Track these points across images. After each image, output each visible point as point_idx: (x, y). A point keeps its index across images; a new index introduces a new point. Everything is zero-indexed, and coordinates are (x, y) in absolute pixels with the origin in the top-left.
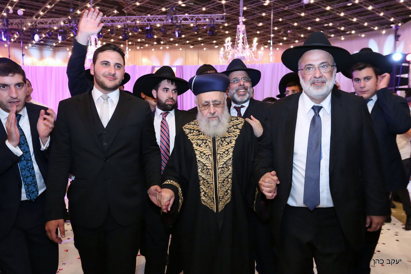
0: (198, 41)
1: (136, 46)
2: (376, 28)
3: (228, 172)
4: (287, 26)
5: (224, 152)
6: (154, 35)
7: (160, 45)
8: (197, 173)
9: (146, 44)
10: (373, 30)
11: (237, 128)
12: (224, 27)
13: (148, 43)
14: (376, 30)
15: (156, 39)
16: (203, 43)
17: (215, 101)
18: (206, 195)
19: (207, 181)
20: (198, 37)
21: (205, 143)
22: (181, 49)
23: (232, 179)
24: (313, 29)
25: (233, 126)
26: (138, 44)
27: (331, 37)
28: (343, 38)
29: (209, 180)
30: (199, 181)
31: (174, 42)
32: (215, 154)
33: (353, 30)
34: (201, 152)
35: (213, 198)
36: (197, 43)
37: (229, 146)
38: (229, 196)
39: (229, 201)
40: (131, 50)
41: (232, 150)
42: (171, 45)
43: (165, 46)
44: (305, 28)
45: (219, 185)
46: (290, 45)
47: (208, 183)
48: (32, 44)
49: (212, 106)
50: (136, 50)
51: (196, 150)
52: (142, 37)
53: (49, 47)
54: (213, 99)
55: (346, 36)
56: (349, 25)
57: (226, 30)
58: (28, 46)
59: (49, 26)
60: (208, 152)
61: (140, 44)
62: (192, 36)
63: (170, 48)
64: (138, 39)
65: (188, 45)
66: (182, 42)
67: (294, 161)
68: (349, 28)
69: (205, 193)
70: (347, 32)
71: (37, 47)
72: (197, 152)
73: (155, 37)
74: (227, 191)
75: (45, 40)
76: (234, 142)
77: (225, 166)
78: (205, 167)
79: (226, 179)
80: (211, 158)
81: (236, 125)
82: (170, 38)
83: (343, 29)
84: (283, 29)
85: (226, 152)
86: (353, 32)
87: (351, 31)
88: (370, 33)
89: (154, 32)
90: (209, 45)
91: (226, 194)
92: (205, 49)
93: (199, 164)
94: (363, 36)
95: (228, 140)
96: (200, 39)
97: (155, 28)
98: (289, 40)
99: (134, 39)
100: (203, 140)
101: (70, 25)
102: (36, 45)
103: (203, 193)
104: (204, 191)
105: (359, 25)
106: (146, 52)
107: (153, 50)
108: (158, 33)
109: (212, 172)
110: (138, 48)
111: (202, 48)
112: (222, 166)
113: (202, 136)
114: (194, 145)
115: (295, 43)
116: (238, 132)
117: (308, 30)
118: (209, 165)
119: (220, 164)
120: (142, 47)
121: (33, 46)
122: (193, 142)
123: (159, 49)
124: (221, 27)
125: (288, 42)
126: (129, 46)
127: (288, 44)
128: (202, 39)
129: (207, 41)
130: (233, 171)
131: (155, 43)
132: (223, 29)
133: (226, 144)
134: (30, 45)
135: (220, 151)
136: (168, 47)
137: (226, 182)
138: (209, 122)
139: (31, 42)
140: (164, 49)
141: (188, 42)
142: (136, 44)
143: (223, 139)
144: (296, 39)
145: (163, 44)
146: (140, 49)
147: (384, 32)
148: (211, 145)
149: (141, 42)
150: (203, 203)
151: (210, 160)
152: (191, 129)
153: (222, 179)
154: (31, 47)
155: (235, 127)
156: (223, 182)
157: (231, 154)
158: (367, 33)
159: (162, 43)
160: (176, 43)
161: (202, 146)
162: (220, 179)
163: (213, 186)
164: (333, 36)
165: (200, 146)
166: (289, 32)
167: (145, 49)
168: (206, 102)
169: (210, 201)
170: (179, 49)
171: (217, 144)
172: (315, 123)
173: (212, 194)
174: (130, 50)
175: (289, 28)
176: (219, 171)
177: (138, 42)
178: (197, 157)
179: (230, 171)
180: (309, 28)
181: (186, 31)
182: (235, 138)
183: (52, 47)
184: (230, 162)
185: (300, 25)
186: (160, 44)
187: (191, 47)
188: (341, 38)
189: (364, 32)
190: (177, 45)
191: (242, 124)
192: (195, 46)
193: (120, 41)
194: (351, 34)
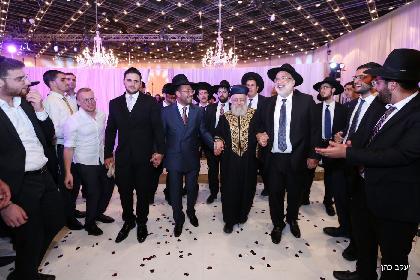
0: (181, 57)
1: (137, 60)
2: (302, 50)
3: (246, 135)
4: (244, 46)
5: (244, 125)
6: (150, 51)
7: (154, 60)
8: (231, 135)
9: (144, 58)
10: (300, 51)
11: (252, 113)
12: (200, 46)
13: (145, 58)
14: (302, 51)
15: (152, 54)
16: (184, 58)
17: (241, 98)
18: (235, 147)
19: (235, 140)
20: (182, 54)
21: (235, 121)
22: (169, 62)
23: (248, 139)
24: (261, 50)
25: (250, 112)
26: (138, 58)
27: (272, 55)
28: (279, 57)
29: (236, 139)
30: (232, 140)
31: (165, 57)
32: (240, 126)
33: (287, 50)
34: (233, 125)
35: (238, 148)
36: (181, 58)
37: (247, 122)
38: (246, 147)
39: (246, 150)
40: (134, 63)
41: (249, 124)
42: (162, 59)
43: (157, 60)
44: (256, 48)
45: (241, 142)
46: (244, 61)
47: (236, 141)
48: (57, 56)
49: (239, 100)
50: (137, 62)
51: (230, 124)
52: (141, 53)
53: (71, 59)
54: (240, 98)
55: (282, 55)
56: (285, 47)
57: (201, 49)
58: (55, 58)
59: (67, 40)
60: (236, 125)
61: (140, 58)
62: (177, 52)
63: (161, 62)
64: (138, 54)
65: (174, 60)
66: (170, 57)
67: (274, 128)
68: (285, 49)
69: (235, 146)
70: (283, 52)
71: (62, 59)
72: (230, 125)
73: (151, 53)
74: (245, 145)
75: (67, 53)
76: (250, 120)
77: (245, 132)
78: (235, 133)
79: (245, 139)
80: (238, 128)
81: (251, 112)
82: (162, 54)
83: (280, 49)
84: (241, 49)
85: (246, 125)
86: (287, 52)
87: (286, 51)
88: (297, 53)
89: (150, 50)
90: (189, 60)
91: (245, 146)
92: (186, 62)
93: (231, 131)
94: (293, 55)
95: (247, 119)
96: (182, 55)
97: (151, 46)
98: (244, 57)
99: (135, 54)
100: (234, 119)
101: (84, 39)
102: (61, 58)
103: (233, 146)
104: (234, 145)
105: (291, 47)
106: (144, 64)
107: (149, 62)
108: (153, 50)
109: (238, 135)
110: (138, 61)
111: (184, 62)
112: (243, 132)
113: (233, 117)
114: (229, 122)
115: (248, 59)
116: (252, 115)
117: (258, 50)
118: (237, 131)
119: (242, 131)
120: (142, 60)
121: (59, 58)
122: (228, 120)
123: (154, 62)
124: (198, 46)
125: (242, 59)
126: (132, 60)
127: (243, 60)
128: (184, 55)
129: (187, 57)
130: (249, 135)
131: (151, 58)
132: (199, 48)
133: (246, 121)
134: (56, 57)
135: (242, 124)
136: (160, 61)
137: (245, 140)
138: (236, 108)
139: (57, 55)
140: (157, 62)
141: (174, 57)
142: (137, 58)
143: (244, 119)
144: (248, 57)
145: (157, 59)
146: (140, 62)
147: (306, 53)
148: (238, 121)
149: (141, 57)
150: (233, 151)
151: (237, 129)
152: (228, 114)
153: (243, 138)
154: (58, 59)
155: (251, 113)
156: (244, 140)
157: (248, 126)
158: (295, 53)
159: (156, 57)
160: (165, 58)
161: (233, 122)
162: (242, 139)
163: (238, 142)
164: (273, 54)
165: (232, 122)
166: (245, 51)
167: (144, 62)
168: (237, 99)
169: (236, 150)
170: (168, 62)
171: (241, 121)
172: (283, 108)
173: (237, 146)
174: (132, 62)
175: (245, 48)
176: (241, 134)
177: (138, 57)
178: (231, 127)
179: (248, 135)
180: (258, 49)
181: (173, 49)
182: (251, 118)
183: (74, 59)
184: (248, 130)
185: (252, 46)
186: (155, 58)
187: (176, 61)
188: (278, 56)
189: (293, 52)
190: (166, 59)
191: (255, 111)
192: (179, 60)
193: (125, 56)
194: (285, 53)
